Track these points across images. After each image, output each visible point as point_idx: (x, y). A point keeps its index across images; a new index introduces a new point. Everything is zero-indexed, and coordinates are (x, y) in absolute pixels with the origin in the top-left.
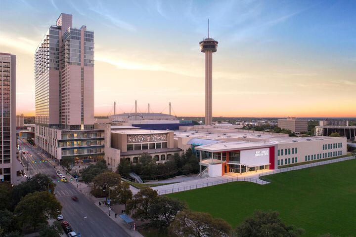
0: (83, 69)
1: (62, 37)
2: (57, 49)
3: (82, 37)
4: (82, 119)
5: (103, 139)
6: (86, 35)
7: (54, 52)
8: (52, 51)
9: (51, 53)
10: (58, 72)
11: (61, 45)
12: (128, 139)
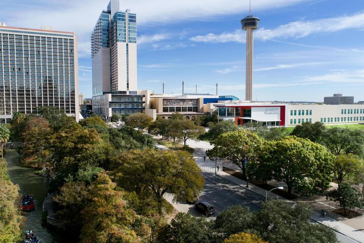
0: (127, 45)
1: (112, 21)
2: (108, 30)
3: (127, 18)
4: (128, 87)
5: (144, 102)
6: (130, 17)
7: (106, 32)
8: (104, 32)
9: (103, 34)
10: (108, 49)
11: (110, 26)
12: (163, 102)
